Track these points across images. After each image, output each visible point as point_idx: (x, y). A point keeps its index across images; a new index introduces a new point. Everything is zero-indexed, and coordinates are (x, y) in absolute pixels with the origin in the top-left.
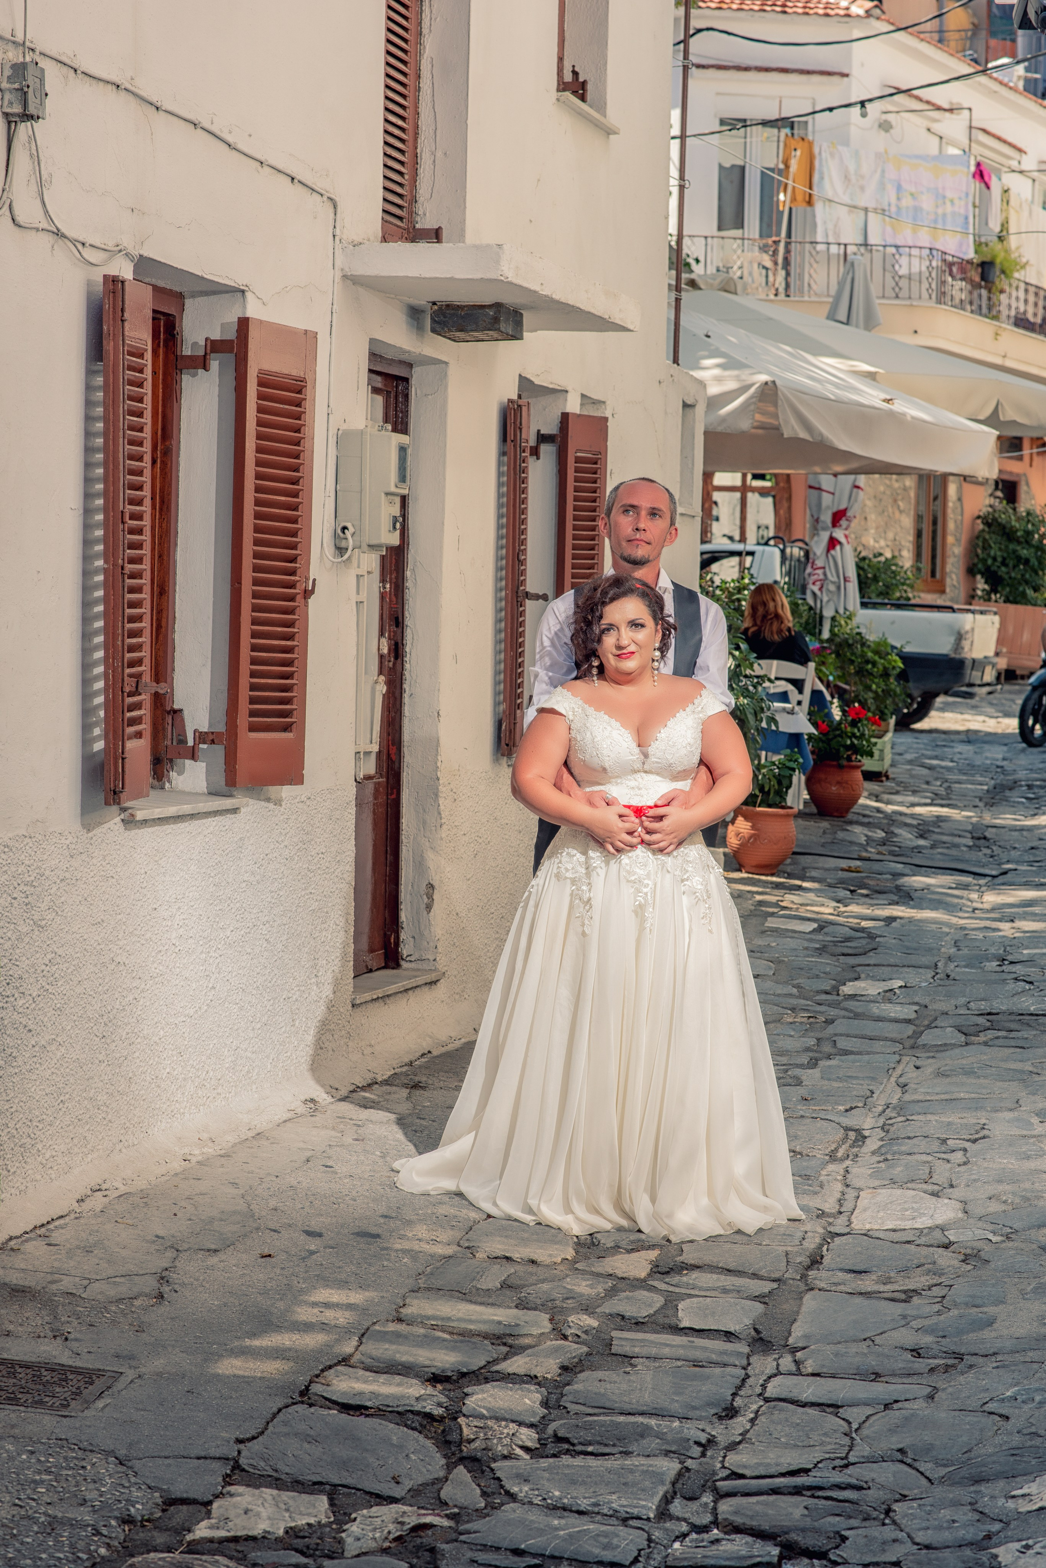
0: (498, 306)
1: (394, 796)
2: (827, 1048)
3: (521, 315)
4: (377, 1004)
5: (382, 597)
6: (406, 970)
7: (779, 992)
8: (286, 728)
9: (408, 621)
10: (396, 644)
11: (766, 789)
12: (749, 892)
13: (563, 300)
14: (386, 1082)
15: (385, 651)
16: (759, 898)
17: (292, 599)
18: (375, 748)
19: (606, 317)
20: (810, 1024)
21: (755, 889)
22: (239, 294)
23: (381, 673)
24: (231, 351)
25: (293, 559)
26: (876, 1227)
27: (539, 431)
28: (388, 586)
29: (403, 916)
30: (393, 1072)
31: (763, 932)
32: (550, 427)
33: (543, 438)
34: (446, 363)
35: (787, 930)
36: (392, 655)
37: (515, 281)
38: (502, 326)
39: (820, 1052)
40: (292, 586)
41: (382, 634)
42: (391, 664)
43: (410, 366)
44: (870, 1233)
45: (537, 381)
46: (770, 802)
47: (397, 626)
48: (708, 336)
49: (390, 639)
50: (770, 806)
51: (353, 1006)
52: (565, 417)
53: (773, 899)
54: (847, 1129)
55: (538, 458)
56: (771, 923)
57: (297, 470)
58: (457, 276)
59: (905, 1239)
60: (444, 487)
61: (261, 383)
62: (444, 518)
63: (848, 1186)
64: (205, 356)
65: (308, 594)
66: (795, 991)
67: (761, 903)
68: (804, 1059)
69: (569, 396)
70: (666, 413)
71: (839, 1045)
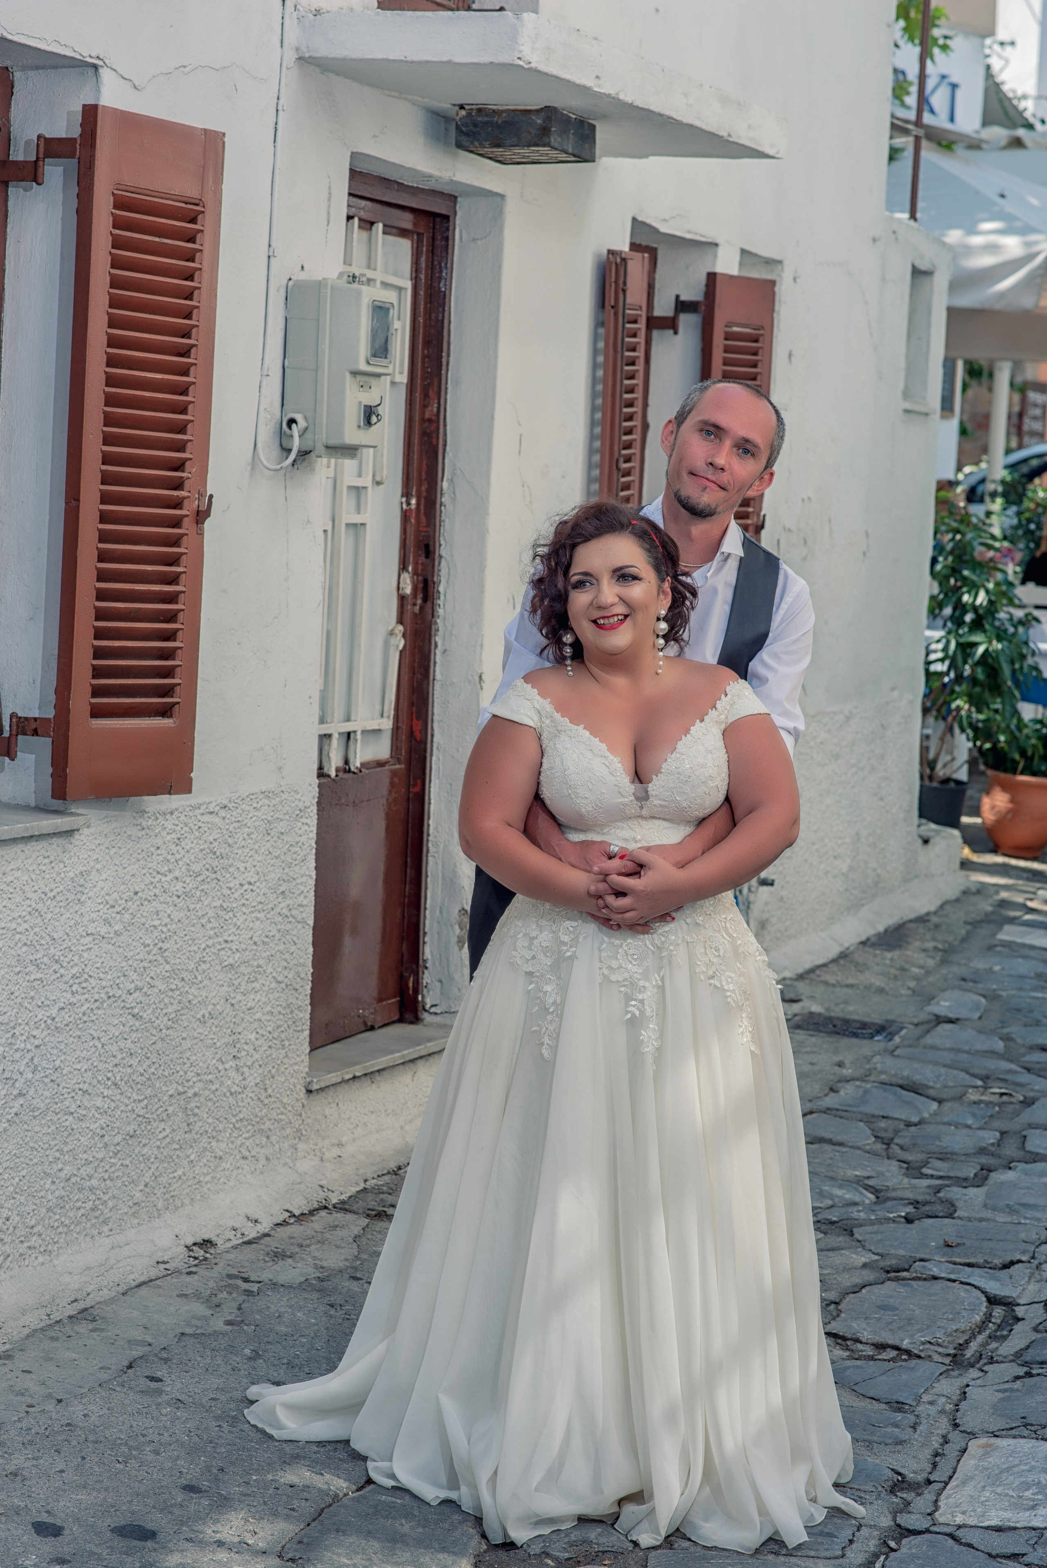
0: (549, 112)
1: (417, 789)
2: (1010, 1150)
3: (593, 128)
4: (356, 1084)
5: (405, 516)
6: (431, 1025)
7: (978, 1047)
8: (165, 712)
9: (444, 551)
10: (426, 582)
11: (1030, 753)
12: (994, 885)
13: (639, 103)
14: (343, 1207)
15: (408, 590)
16: (1004, 895)
17: (176, 523)
18: (387, 724)
19: (725, 134)
20: (1000, 1105)
21: (1002, 881)
22: (91, 71)
23: (400, 621)
24: (72, 156)
25: (179, 466)
26: (972, 1521)
27: (678, 297)
28: (413, 501)
29: (428, 952)
30: (362, 1186)
31: (991, 948)
32: (693, 292)
33: (682, 306)
34: (502, 196)
35: (1024, 945)
36: (420, 595)
37: (542, 68)
38: (554, 139)
39: (999, 1156)
40: (178, 504)
41: (403, 567)
42: (417, 609)
43: (453, 199)
44: (959, 1533)
45: (663, 229)
46: (1035, 769)
47: (427, 556)
48: (1003, 196)
49: (415, 573)
50: (1034, 774)
51: (309, 1092)
52: (712, 277)
53: (1019, 899)
54: (993, 1301)
55: (676, 333)
56: (1008, 934)
57: (187, 335)
58: (457, 60)
59: (1010, 1550)
60: (495, 366)
61: (120, 204)
62: (493, 409)
63: (956, 1425)
64: (36, 162)
65: (201, 516)
66: (1000, 1045)
67: (1004, 904)
68: (970, 1171)
69: (721, 251)
70: (884, 280)
71: (1030, 1146)
